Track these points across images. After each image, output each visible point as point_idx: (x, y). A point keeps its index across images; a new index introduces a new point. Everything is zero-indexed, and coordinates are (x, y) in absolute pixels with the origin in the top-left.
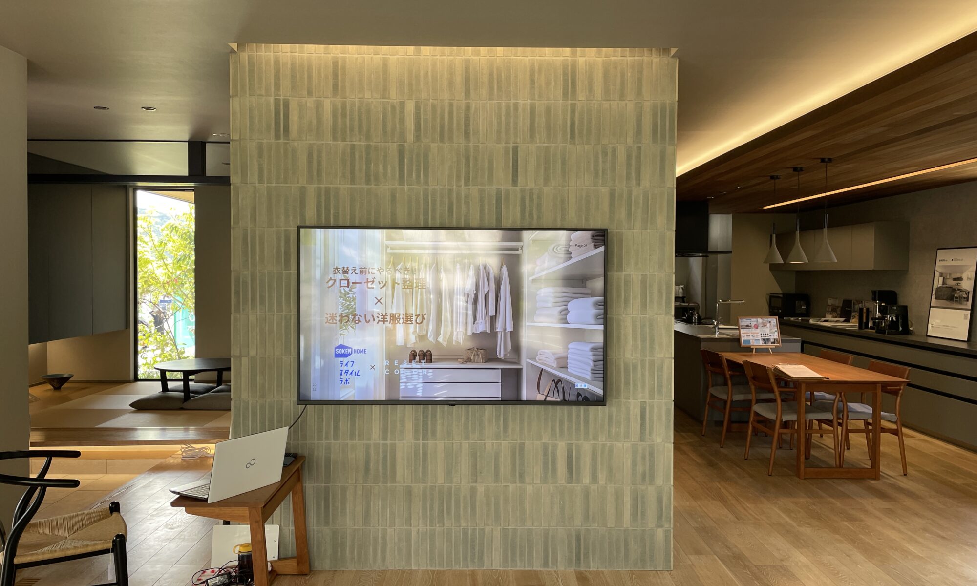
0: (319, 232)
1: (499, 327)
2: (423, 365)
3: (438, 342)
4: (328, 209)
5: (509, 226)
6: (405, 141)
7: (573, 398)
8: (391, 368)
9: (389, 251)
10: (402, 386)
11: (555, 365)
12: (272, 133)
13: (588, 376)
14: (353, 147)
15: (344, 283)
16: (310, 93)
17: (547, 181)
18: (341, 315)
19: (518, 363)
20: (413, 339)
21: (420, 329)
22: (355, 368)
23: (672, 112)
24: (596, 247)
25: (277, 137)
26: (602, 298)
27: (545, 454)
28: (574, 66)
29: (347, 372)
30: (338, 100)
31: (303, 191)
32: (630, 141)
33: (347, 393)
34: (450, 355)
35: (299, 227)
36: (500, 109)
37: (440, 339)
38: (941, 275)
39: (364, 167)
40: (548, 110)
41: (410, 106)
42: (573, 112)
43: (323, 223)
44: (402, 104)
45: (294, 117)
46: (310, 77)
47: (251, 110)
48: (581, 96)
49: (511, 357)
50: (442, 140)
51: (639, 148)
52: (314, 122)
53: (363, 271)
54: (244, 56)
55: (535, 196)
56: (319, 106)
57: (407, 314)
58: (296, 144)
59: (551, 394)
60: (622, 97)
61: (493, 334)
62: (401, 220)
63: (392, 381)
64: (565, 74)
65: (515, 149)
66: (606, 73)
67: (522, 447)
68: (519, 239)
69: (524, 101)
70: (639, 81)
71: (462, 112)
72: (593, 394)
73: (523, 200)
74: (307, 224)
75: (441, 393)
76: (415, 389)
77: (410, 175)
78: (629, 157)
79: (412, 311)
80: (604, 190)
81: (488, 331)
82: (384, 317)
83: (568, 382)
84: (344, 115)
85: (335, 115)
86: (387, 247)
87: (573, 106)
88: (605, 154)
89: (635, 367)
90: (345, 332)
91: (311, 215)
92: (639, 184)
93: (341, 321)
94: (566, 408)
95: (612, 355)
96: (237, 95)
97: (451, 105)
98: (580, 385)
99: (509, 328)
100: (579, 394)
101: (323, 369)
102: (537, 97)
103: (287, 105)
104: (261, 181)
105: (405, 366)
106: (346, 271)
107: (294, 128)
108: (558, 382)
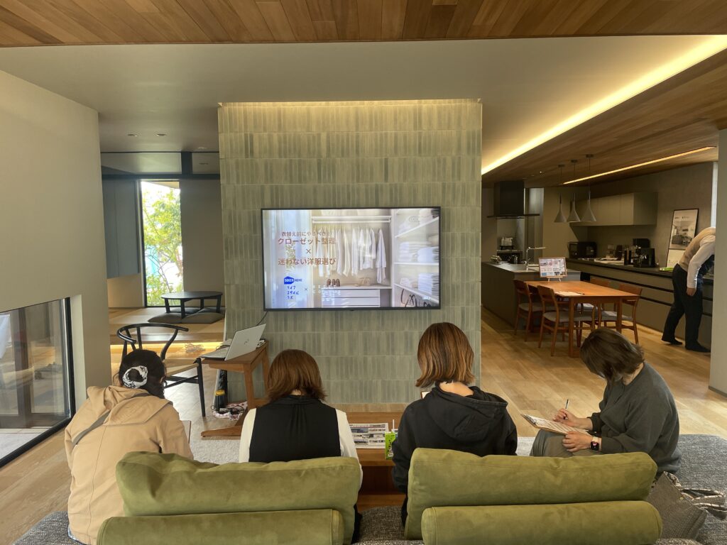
0: (273, 213)
1: (378, 265)
2: (335, 288)
3: (343, 274)
4: (277, 198)
5: (383, 206)
6: (321, 157)
7: (422, 305)
8: (316, 289)
9: (314, 222)
10: (323, 300)
11: (411, 286)
12: (244, 154)
13: (430, 293)
14: (291, 161)
15: (288, 241)
16: (265, 130)
17: (405, 179)
18: (287, 260)
19: (390, 286)
20: (329, 273)
21: (333, 267)
22: (296, 290)
23: (479, 136)
24: (434, 217)
25: (247, 156)
26: (438, 247)
27: (406, 338)
28: (420, 109)
29: (291, 292)
30: (281, 134)
31: (263, 188)
32: (454, 154)
33: (292, 304)
34: (351, 281)
35: (262, 209)
36: (376, 136)
37: (344, 273)
38: (676, 228)
39: (297, 173)
40: (405, 137)
41: (324, 136)
42: (420, 137)
43: (275, 207)
44: (319, 135)
45: (256, 144)
46: (265, 121)
47: (231, 141)
48: (425, 127)
49: (385, 282)
50: (343, 156)
51: (460, 158)
52: (268, 147)
53: (299, 234)
54: (226, 108)
55: (398, 188)
56: (270, 137)
57: (325, 259)
58: (258, 160)
59: (409, 303)
60: (449, 127)
61: (375, 269)
62: (320, 203)
63: (317, 298)
64: (415, 114)
65: (386, 160)
66: (439, 113)
67: (393, 334)
68: (389, 214)
69: (391, 132)
70: (459, 118)
71: (355, 140)
72: (433, 303)
73: (391, 191)
74: (266, 207)
75: (345, 304)
76: (331, 302)
77: (325, 176)
78: (453, 164)
79: (328, 257)
80: (439, 184)
81: (372, 268)
82: (312, 260)
83: (418, 296)
84: (285, 142)
85: (280, 142)
86: (312, 220)
87: (420, 133)
88: (439, 161)
89: (458, 287)
90: (290, 270)
91: (267, 202)
92: (460, 179)
93: (287, 263)
94: (418, 311)
95: (445, 280)
96: (222, 132)
97: (348, 135)
98: (425, 298)
99: (384, 265)
100: (425, 303)
101: (277, 291)
102: (398, 128)
103: (252, 137)
104: (238, 182)
105: (325, 288)
106: (289, 234)
107: (256, 150)
108: (412, 296)
